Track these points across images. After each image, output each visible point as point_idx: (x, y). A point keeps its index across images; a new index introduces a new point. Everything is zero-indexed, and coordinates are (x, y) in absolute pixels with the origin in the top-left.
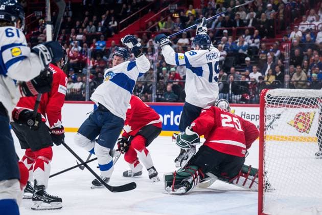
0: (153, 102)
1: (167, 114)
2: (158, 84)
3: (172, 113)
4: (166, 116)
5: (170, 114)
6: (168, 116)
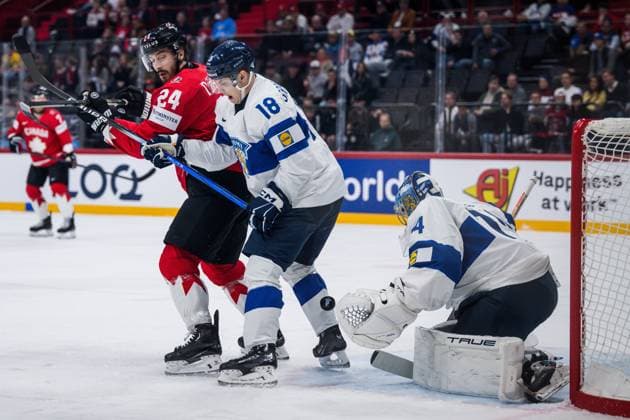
1: (369, 177)
3: (380, 174)
4: (367, 182)
5: (375, 177)
6: (372, 181)
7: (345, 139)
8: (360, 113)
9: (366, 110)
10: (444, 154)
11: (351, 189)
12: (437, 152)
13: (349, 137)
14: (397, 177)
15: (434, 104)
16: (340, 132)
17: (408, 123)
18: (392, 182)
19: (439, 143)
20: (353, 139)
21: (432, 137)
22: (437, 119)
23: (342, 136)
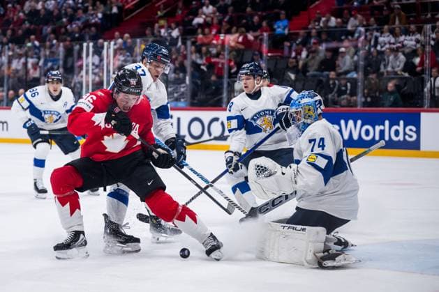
0: (359, 108)
1: (379, 125)
2: (366, 82)
3: (387, 123)
4: (378, 128)
5: (384, 125)
6: (382, 127)
7: (363, 100)
8: (373, 82)
9: (377, 80)
10: (429, 109)
11: (367, 133)
12: (426, 108)
13: (366, 98)
14: (399, 125)
15: (424, 76)
16: (360, 95)
17: (406, 88)
18: (394, 128)
19: (427, 102)
20: (369, 99)
21: (422, 98)
22: (426, 85)
23: (361, 98)
